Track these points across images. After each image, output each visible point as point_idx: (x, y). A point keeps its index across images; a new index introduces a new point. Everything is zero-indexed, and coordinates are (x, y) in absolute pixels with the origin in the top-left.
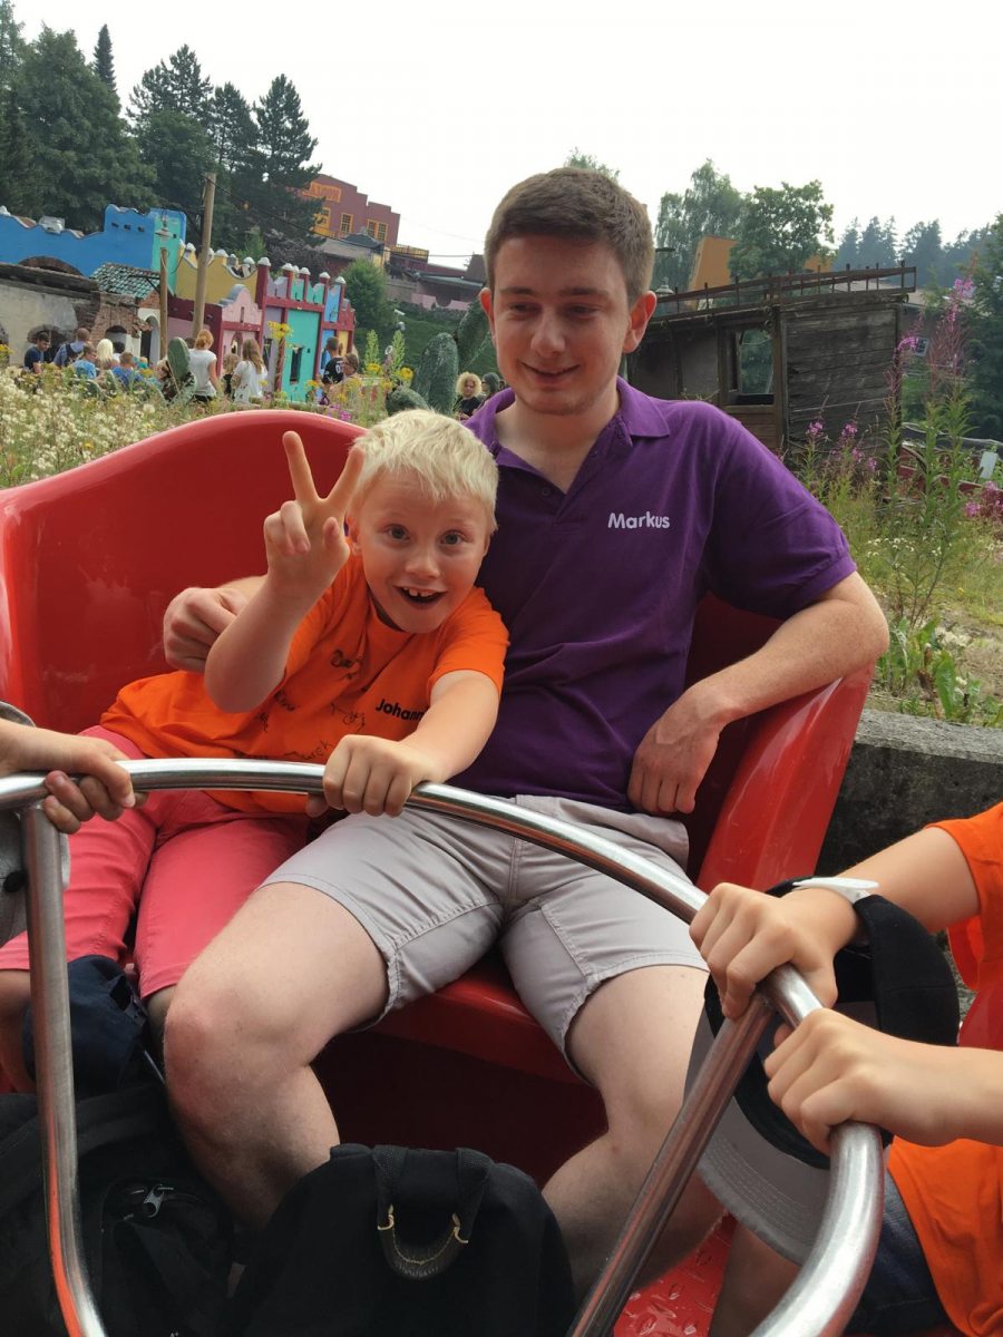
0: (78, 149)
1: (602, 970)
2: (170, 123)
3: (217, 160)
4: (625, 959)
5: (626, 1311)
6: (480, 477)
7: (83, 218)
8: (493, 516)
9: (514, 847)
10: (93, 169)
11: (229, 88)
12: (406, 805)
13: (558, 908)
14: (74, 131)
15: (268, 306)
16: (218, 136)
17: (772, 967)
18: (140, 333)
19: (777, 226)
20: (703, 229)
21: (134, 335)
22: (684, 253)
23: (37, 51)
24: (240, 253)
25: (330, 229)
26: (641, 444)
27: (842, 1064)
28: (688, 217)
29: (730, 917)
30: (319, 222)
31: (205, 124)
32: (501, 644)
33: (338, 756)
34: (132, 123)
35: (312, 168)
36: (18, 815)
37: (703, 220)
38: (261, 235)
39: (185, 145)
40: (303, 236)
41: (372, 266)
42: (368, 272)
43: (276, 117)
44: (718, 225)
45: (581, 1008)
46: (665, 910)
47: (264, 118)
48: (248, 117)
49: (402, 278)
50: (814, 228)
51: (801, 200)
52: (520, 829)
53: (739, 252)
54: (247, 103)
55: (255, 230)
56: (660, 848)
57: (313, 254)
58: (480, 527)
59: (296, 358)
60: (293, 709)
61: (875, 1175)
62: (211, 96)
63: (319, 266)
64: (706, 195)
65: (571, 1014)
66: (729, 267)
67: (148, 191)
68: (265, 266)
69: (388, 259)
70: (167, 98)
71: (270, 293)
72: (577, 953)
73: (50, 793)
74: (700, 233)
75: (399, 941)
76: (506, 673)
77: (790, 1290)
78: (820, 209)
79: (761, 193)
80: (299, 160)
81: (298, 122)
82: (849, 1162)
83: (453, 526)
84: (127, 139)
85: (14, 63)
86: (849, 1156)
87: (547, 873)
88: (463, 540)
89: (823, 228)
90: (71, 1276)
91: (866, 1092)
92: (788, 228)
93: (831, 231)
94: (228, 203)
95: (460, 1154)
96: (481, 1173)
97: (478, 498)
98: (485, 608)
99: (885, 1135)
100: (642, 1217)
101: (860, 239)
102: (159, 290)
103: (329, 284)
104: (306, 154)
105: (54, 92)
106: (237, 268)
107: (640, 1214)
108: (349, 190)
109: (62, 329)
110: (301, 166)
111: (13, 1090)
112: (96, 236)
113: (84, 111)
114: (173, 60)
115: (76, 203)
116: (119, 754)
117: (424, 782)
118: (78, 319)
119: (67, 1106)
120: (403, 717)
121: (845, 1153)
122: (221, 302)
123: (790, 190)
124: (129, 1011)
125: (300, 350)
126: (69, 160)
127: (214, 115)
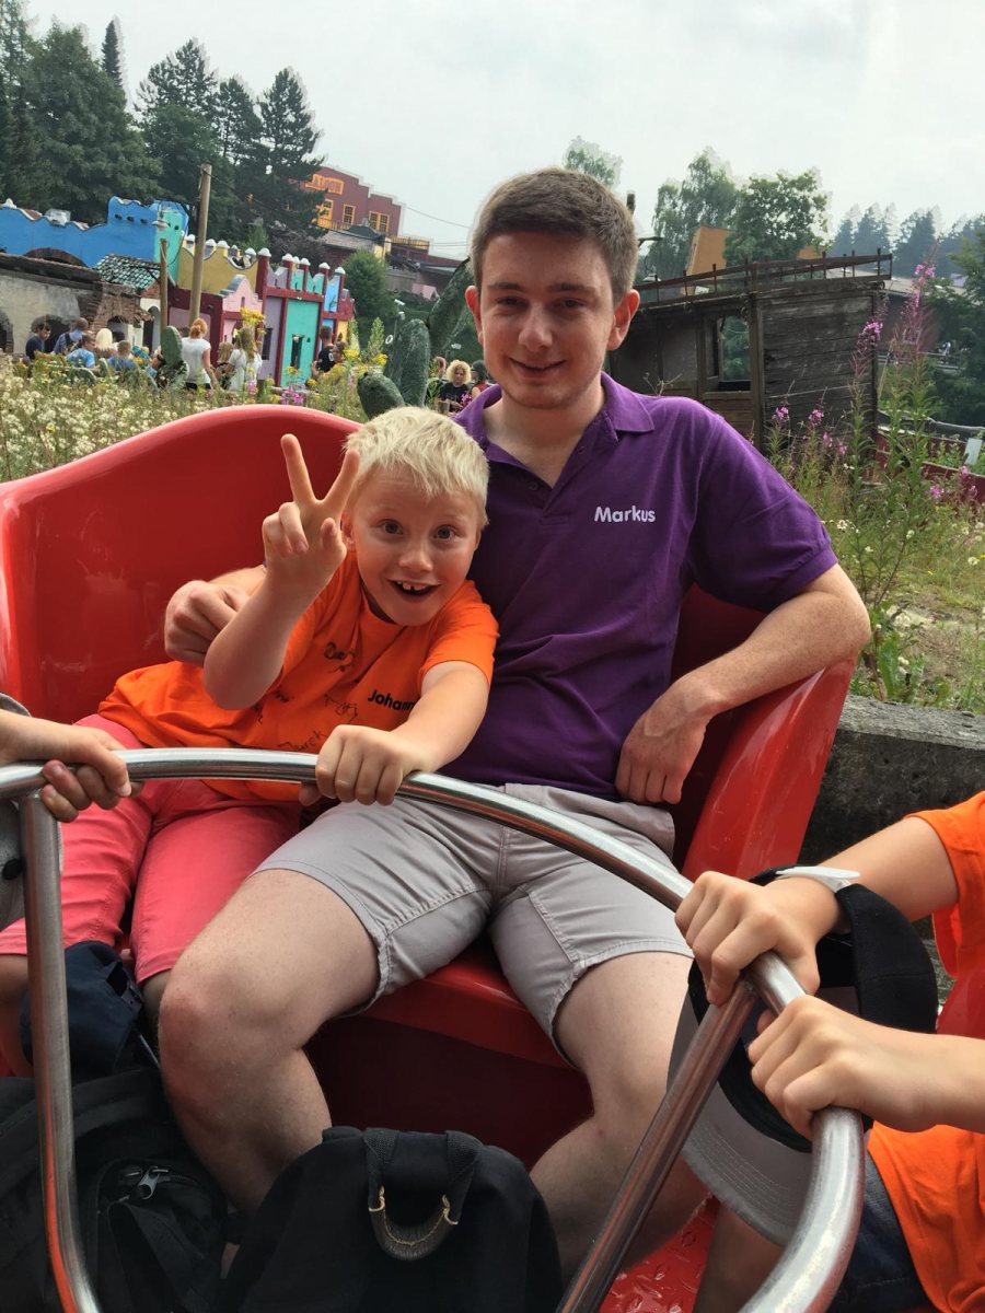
0: (86, 143)
1: (589, 957)
2: (174, 117)
3: (221, 153)
4: (611, 946)
5: (613, 1291)
6: (471, 474)
7: (88, 211)
8: (484, 512)
9: (502, 835)
10: (100, 163)
11: (233, 83)
12: (397, 794)
13: (545, 895)
14: (81, 125)
15: (269, 297)
16: (223, 129)
17: (757, 954)
18: (142, 323)
19: (772, 216)
20: (699, 219)
21: (136, 325)
22: (682, 244)
23: (45, 47)
24: (244, 244)
25: (332, 221)
26: (626, 439)
27: (823, 1052)
28: (684, 208)
29: (715, 905)
30: (321, 214)
31: (209, 118)
32: (490, 636)
33: (330, 746)
34: (139, 117)
35: (314, 161)
36: (16, 805)
37: (700, 210)
38: (264, 226)
39: (190, 139)
40: (305, 227)
41: (373, 256)
42: (369, 263)
43: (280, 110)
44: (714, 215)
45: (568, 994)
46: (651, 898)
47: (268, 111)
48: (251, 111)
49: (403, 268)
50: (808, 218)
51: (795, 190)
52: (508, 817)
53: (734, 242)
54: (251, 98)
55: (258, 222)
56: (645, 835)
57: (314, 245)
58: (472, 522)
59: (296, 347)
60: (286, 700)
61: (856, 1160)
62: (217, 90)
63: (320, 256)
64: (703, 186)
65: (559, 1000)
66: (724, 257)
67: (154, 184)
68: (265, 257)
69: (389, 250)
70: (173, 93)
71: (270, 284)
72: (564, 939)
73: (48, 783)
74: (696, 224)
75: (389, 927)
76: (495, 665)
77: (772, 1274)
78: (814, 199)
79: (756, 185)
80: (301, 153)
81: (301, 116)
82: (830, 1146)
83: (446, 521)
84: (133, 133)
85: (23, 59)
86: (831, 1141)
87: (535, 861)
88: (456, 534)
89: (816, 219)
90: (67, 1256)
91: (848, 1079)
92: (783, 218)
93: (825, 222)
94: (233, 195)
95: (450, 1137)
96: (469, 1156)
97: (470, 494)
98: (475, 601)
99: (865, 1120)
100: (628, 1200)
101: (855, 229)
102: (159, 281)
103: (329, 274)
104: (309, 147)
105: (60, 88)
106: (239, 258)
107: (627, 1196)
108: (351, 182)
109: (65, 319)
110: (303, 159)
111: (11, 1074)
112: (99, 229)
113: (91, 104)
114: (179, 55)
115: (83, 197)
116: (115, 744)
117: (415, 772)
118: (81, 310)
119: (64, 1091)
120: (395, 708)
121: (827, 1137)
122: (222, 292)
123: (784, 181)
124: (126, 997)
125: (301, 339)
126: (76, 154)
127: (219, 109)
